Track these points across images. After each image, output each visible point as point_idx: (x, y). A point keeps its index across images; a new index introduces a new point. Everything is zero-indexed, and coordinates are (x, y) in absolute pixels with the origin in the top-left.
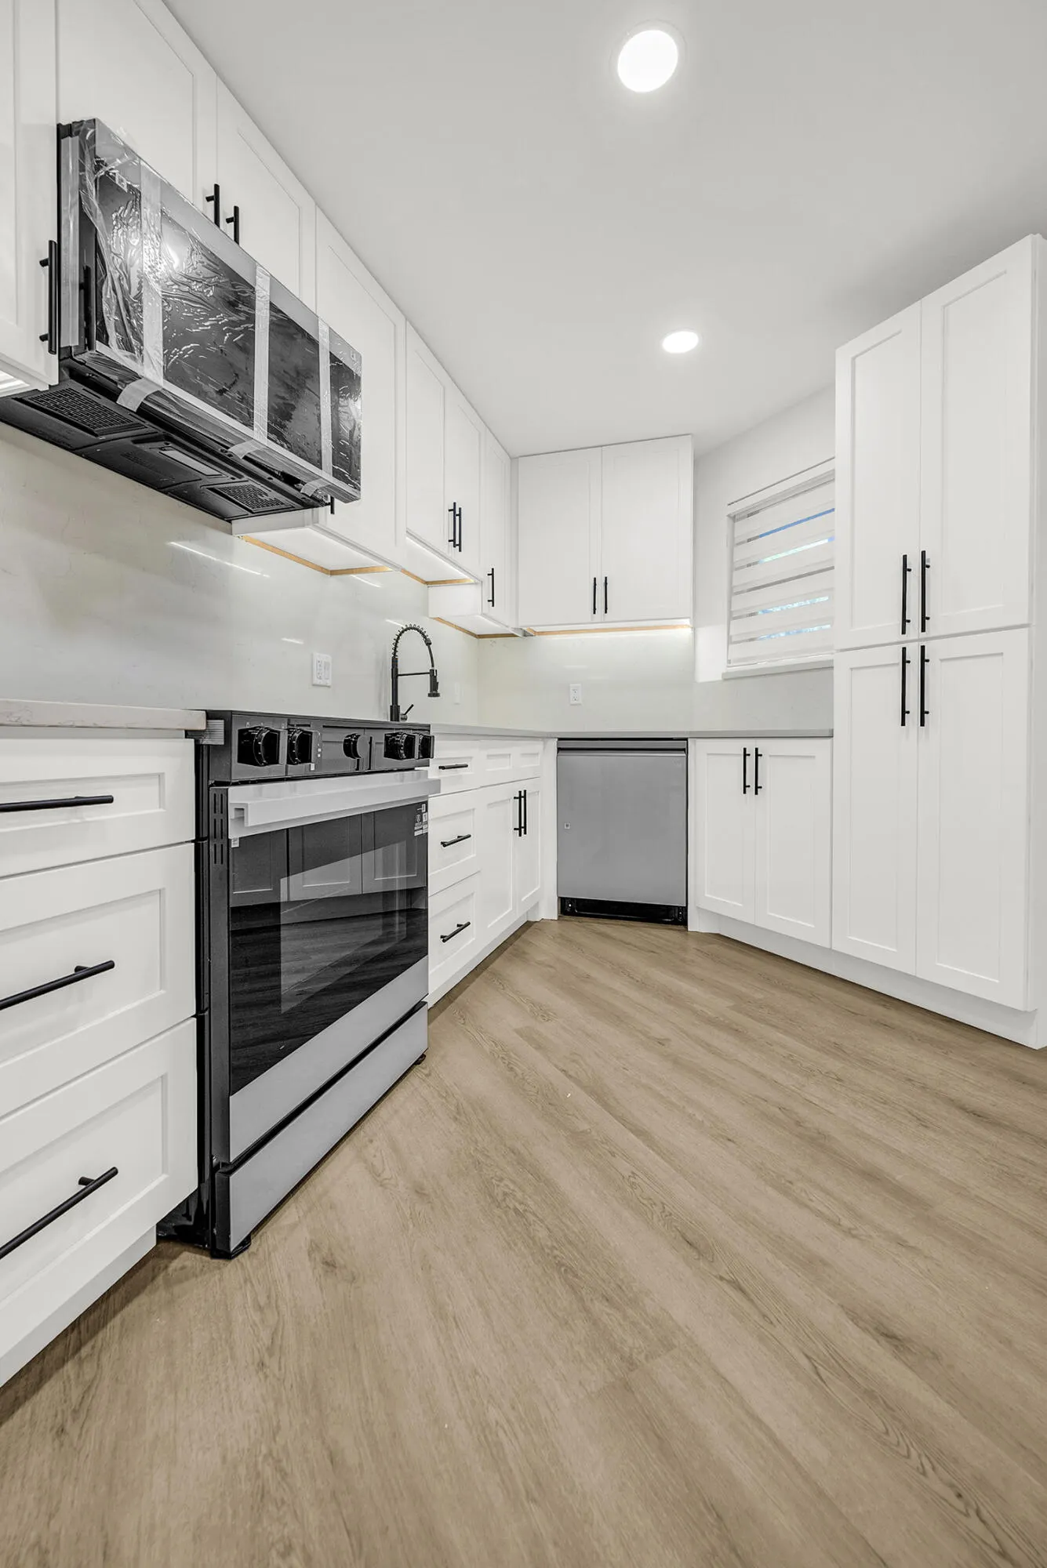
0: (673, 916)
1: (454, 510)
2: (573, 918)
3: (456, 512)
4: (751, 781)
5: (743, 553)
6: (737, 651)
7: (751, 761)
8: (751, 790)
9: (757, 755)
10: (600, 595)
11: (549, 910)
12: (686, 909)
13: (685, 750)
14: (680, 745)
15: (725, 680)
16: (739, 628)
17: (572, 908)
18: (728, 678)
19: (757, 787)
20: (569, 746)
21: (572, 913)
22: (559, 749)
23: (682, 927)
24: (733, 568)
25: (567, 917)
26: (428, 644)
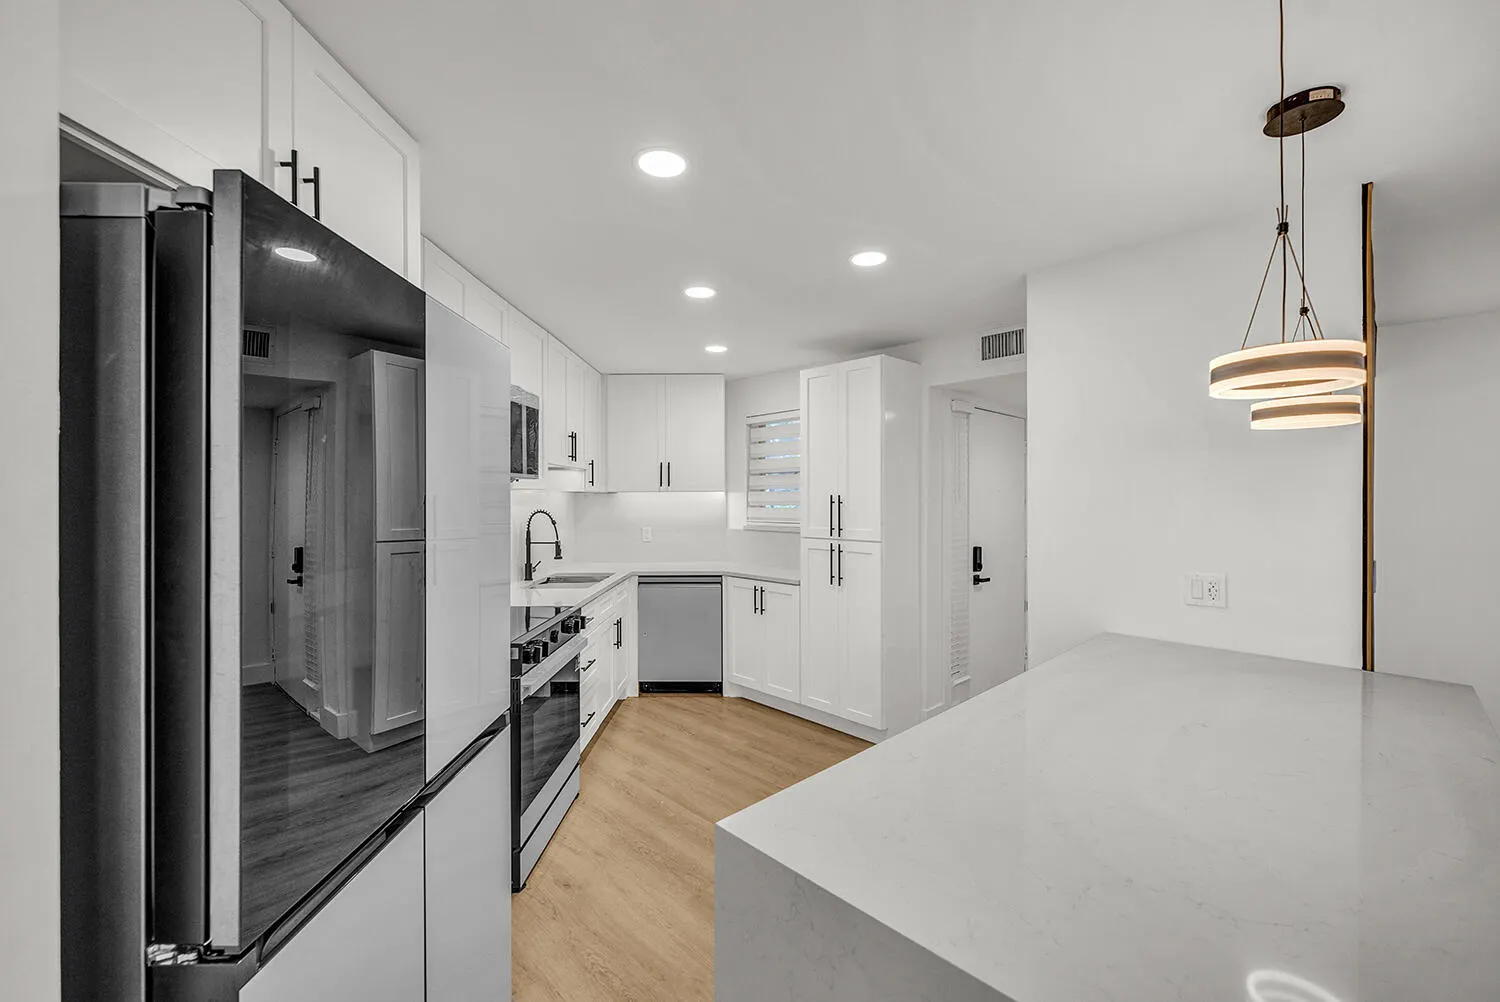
0: (715, 688)
1: (572, 436)
2: (649, 695)
3: (573, 437)
4: (758, 606)
5: (758, 450)
6: (753, 512)
7: (758, 593)
8: (759, 611)
9: (762, 591)
10: (665, 476)
11: (633, 691)
12: (721, 683)
13: (721, 583)
14: (718, 580)
15: (745, 530)
16: (754, 497)
17: (646, 688)
18: (747, 530)
19: (762, 610)
20: (645, 580)
21: (648, 691)
22: (639, 583)
23: (719, 695)
24: (751, 458)
25: (644, 694)
26: (554, 523)
